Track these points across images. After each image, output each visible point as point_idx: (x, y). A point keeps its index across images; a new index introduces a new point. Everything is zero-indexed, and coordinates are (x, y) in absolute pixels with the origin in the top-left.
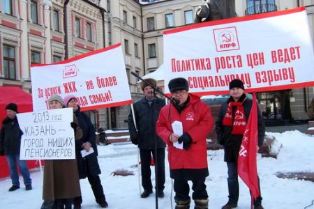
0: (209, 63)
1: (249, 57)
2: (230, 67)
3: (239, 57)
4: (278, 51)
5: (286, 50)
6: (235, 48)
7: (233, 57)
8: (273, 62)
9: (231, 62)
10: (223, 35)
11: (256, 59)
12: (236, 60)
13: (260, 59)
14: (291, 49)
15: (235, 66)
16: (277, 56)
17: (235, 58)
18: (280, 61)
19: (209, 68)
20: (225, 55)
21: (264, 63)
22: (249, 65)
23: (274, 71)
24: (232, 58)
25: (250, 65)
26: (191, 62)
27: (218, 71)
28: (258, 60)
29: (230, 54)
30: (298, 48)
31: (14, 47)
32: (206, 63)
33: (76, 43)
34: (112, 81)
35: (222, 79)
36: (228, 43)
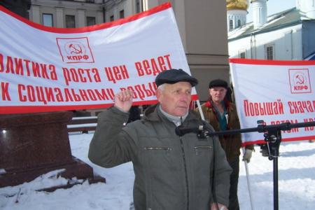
0: (54, 71)
1: (107, 71)
2: (84, 80)
3: (94, 70)
4: (144, 62)
5: (153, 61)
6: (88, 60)
7: (88, 71)
8: (140, 75)
9: (85, 75)
10: (71, 46)
11: (117, 73)
12: (92, 75)
13: (123, 72)
14: (159, 58)
15: (91, 81)
16: (143, 68)
17: (91, 72)
18: (148, 74)
19: (55, 78)
20: (76, 66)
21: (128, 77)
22: (109, 80)
23: (143, 86)
24: (85, 72)
25: (111, 79)
27: (67, 84)
28: (121, 73)
29: (83, 66)
30: (167, 57)
32: (49, 71)
35: (76, 93)
36: (78, 55)
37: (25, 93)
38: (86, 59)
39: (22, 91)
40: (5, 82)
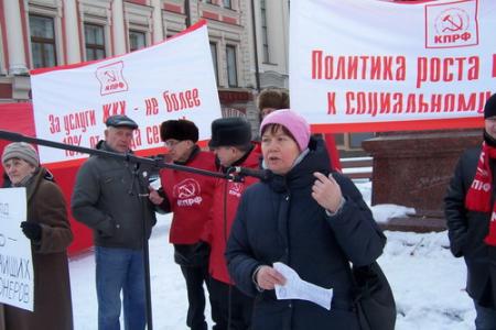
0: (403, 67)
2: (449, 78)
3: (473, 59)
6: (469, 42)
7: (461, 60)
9: (453, 69)
10: (446, 18)
12: (467, 67)
15: (460, 78)
17: (465, 63)
19: (401, 76)
20: (442, 55)
24: (456, 63)
26: (360, 62)
27: (418, 86)
29: (454, 53)
31: (102, 26)
32: (394, 68)
33: (204, 12)
34: (191, 98)
35: (425, 101)
36: (454, 33)
37: (354, 104)
38: (466, 39)
39: (351, 101)
40: (331, 91)
